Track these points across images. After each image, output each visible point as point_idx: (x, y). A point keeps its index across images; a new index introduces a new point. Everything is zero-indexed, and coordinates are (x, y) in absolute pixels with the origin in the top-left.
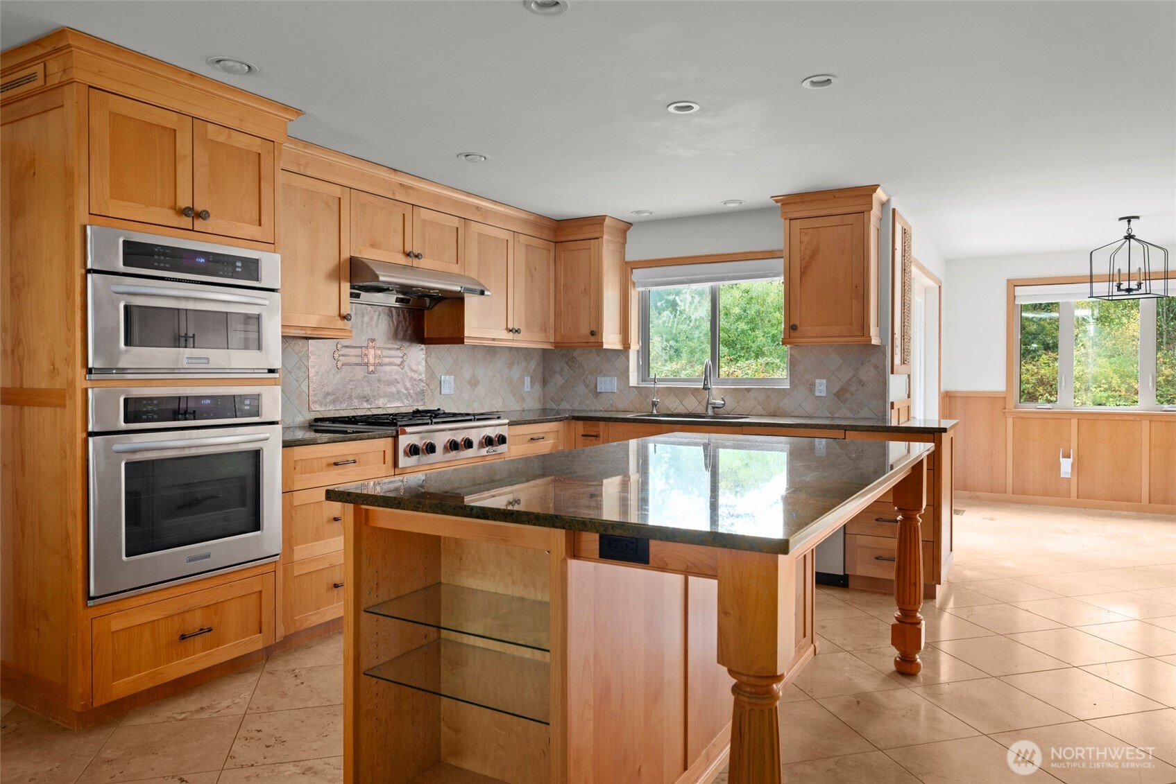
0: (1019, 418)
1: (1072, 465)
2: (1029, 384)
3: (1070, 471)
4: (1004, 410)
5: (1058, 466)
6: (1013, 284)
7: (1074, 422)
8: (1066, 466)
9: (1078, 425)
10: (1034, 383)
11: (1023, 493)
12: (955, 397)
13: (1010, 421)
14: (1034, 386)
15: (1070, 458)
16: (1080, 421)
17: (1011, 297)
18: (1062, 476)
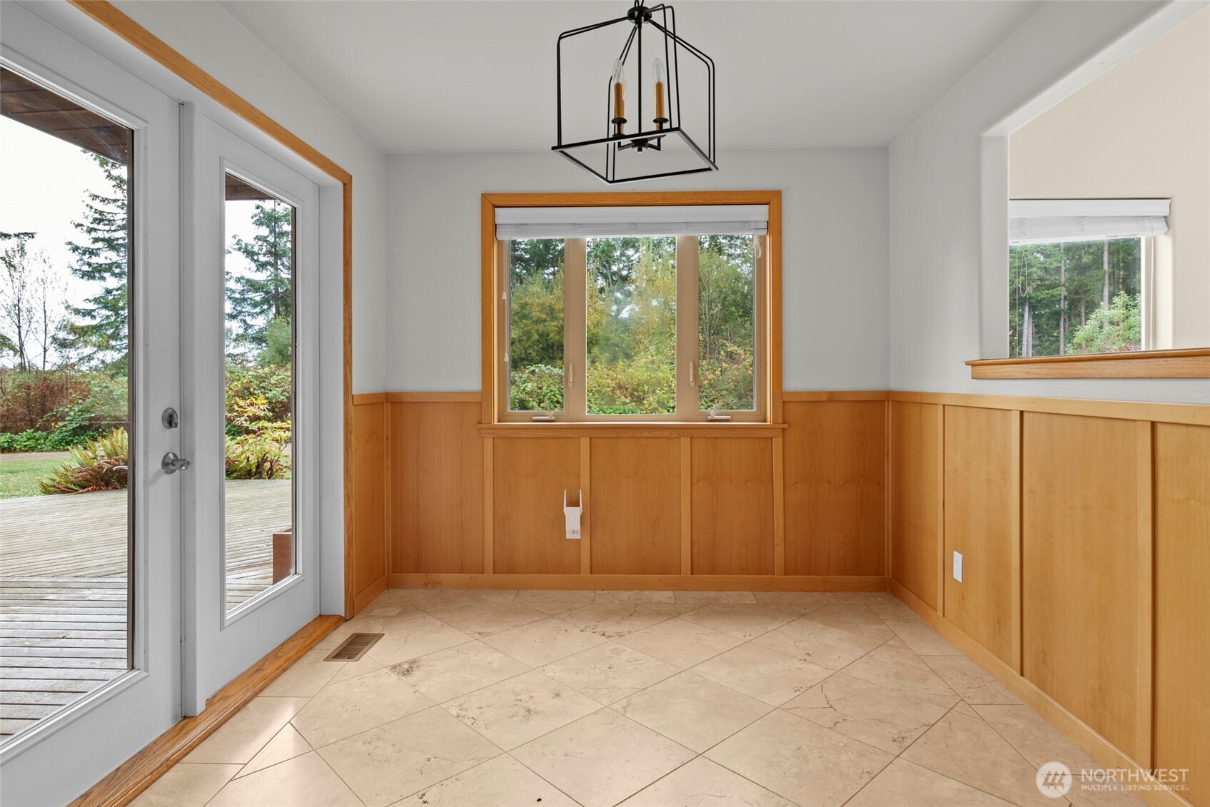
0: (504, 438)
1: (582, 517)
2: (609, 387)
3: (578, 528)
4: (479, 426)
5: (561, 519)
6: (492, 203)
7: (585, 443)
8: (573, 517)
9: (591, 447)
10: (614, 387)
11: (511, 569)
12: (402, 403)
13: (488, 444)
14: (613, 391)
15: (579, 506)
16: (593, 441)
17: (490, 229)
18: (567, 537)
